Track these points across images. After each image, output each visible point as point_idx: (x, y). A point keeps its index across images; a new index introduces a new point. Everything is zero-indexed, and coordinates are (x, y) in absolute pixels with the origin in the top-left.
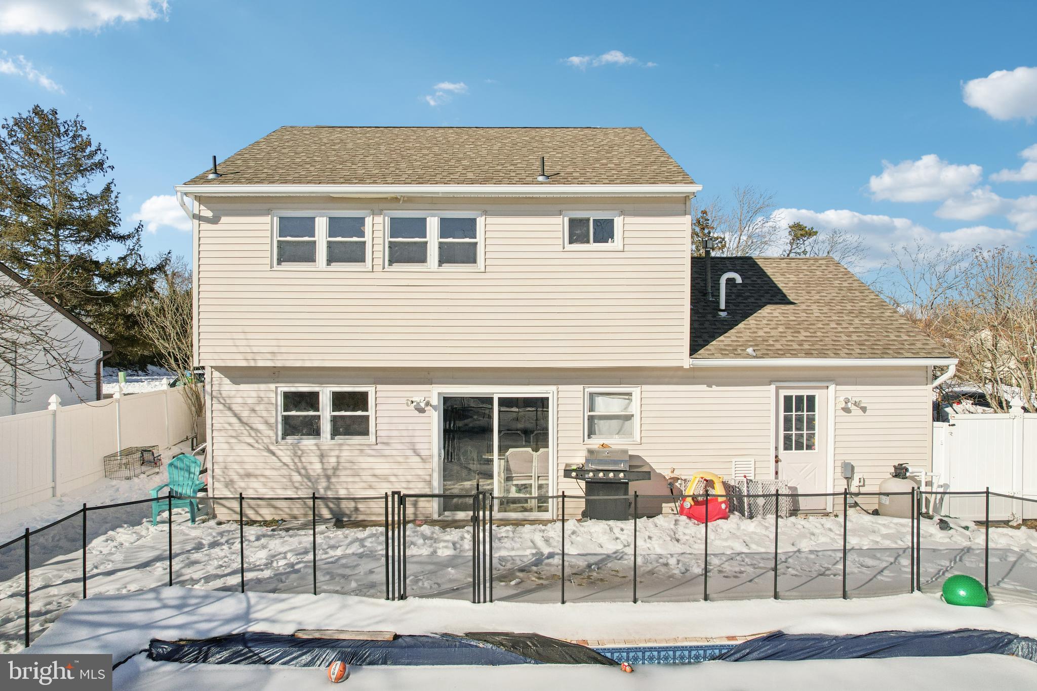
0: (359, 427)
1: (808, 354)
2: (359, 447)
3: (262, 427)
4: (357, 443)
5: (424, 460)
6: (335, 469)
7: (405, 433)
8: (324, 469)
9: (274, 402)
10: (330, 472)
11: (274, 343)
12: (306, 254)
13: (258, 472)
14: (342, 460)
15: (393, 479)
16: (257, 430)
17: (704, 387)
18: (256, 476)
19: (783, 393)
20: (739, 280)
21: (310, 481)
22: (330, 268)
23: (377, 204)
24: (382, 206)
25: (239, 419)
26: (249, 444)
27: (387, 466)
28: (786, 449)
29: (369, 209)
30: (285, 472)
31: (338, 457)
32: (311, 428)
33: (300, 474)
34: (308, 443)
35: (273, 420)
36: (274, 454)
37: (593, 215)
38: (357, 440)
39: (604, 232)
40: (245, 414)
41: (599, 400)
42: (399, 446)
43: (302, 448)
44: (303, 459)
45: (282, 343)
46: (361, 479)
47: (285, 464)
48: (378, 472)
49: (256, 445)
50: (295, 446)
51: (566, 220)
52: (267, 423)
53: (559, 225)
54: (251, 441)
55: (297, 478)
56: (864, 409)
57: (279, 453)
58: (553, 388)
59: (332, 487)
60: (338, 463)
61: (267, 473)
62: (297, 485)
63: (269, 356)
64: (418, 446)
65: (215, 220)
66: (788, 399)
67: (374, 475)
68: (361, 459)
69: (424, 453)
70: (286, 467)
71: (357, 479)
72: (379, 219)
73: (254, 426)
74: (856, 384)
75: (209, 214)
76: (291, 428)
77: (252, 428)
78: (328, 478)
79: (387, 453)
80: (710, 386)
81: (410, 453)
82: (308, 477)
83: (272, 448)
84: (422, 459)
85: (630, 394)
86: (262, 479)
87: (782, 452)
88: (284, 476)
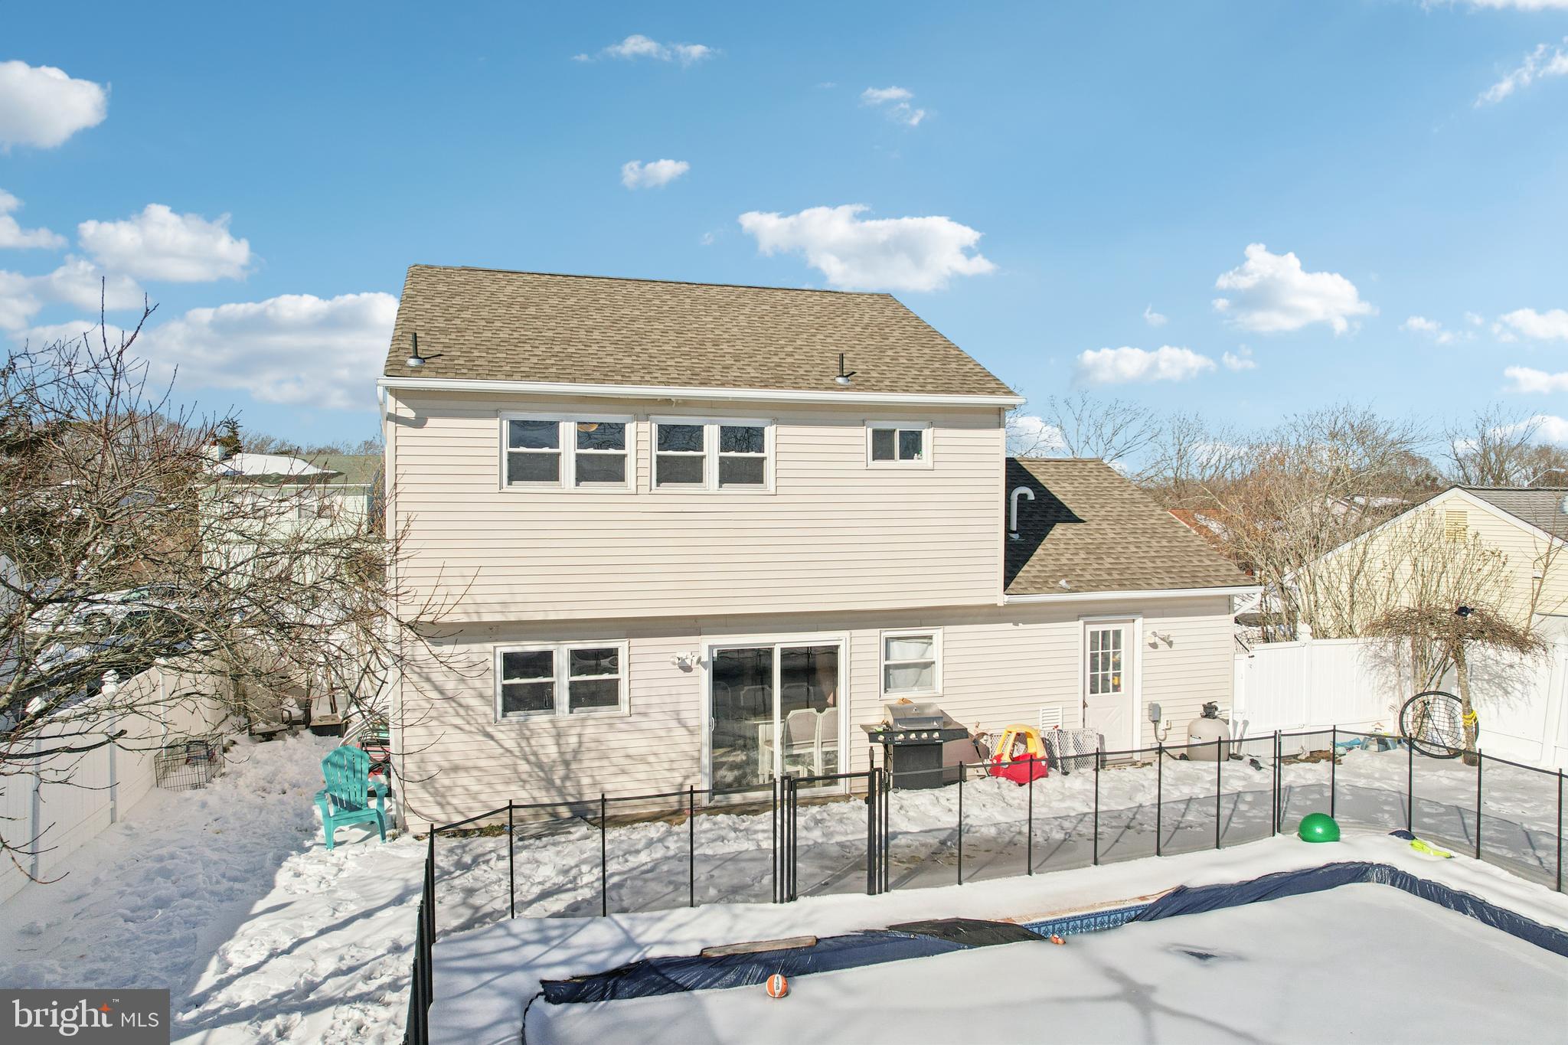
0: (606, 695)
2: (607, 721)
3: (474, 702)
4: (606, 716)
5: (691, 732)
6: (576, 752)
7: (668, 699)
8: (561, 753)
9: (492, 667)
10: (569, 757)
11: (506, 589)
12: (548, 470)
13: (470, 764)
14: (585, 739)
15: (652, 759)
16: (467, 708)
17: (1010, 626)
18: (466, 769)
19: (1090, 629)
20: (1031, 497)
21: (543, 770)
22: (580, 490)
23: (642, 408)
24: (648, 409)
25: (441, 692)
26: (457, 727)
27: (644, 743)
28: (1092, 692)
29: (630, 413)
30: (507, 760)
31: (580, 735)
32: (542, 699)
33: (528, 762)
34: (539, 720)
35: (490, 692)
36: (492, 737)
37: (899, 427)
38: (603, 712)
39: (911, 445)
40: (450, 686)
41: (894, 645)
42: (660, 717)
43: (532, 726)
44: (533, 742)
45: (516, 589)
46: (611, 762)
47: (508, 750)
48: (631, 752)
49: (467, 727)
50: (523, 725)
51: (870, 431)
52: (481, 696)
53: (863, 437)
54: (458, 721)
55: (524, 767)
56: (1170, 644)
57: (498, 735)
58: (844, 634)
59: (572, 775)
60: (580, 743)
61: (482, 763)
62: (524, 776)
63: (498, 608)
64: (683, 715)
65: (419, 423)
66: (1094, 634)
67: (628, 756)
68: (610, 736)
69: (691, 723)
70: (508, 754)
71: (605, 763)
72: (644, 426)
73: (463, 701)
74: (1163, 616)
75: (410, 414)
76: (514, 700)
77: (461, 705)
78: (567, 763)
79: (645, 726)
80: (1016, 624)
81: (673, 724)
82: (540, 766)
83: (489, 729)
84: (689, 731)
85: (930, 637)
86: (475, 773)
87: (1089, 696)
88: (505, 766)
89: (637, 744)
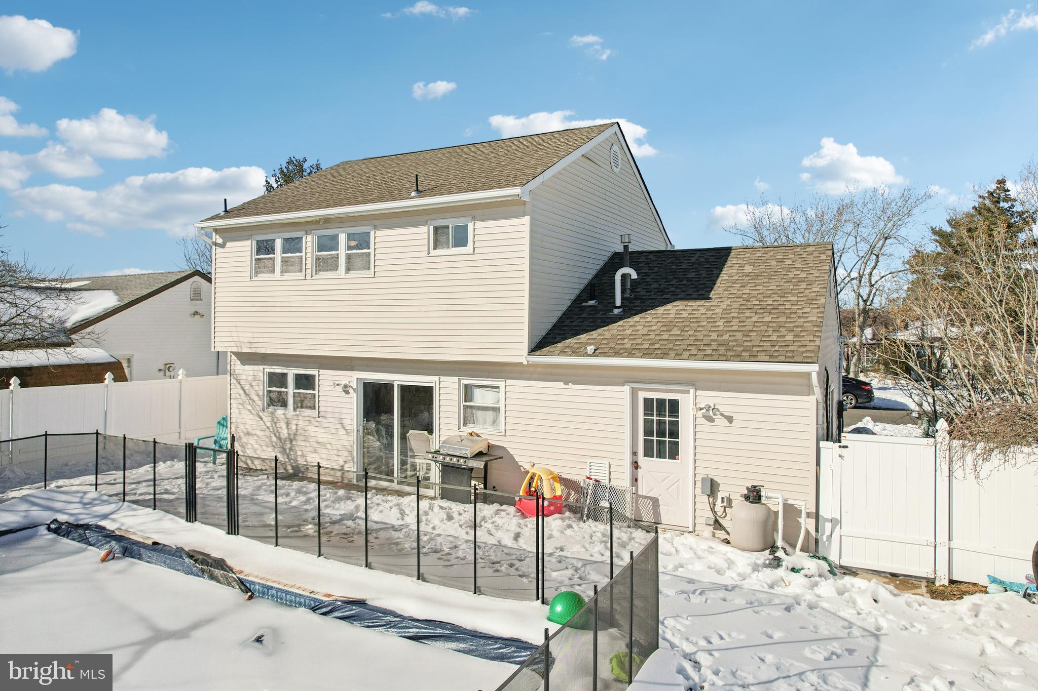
0: (309, 403)
1: (647, 354)
2: (308, 419)
3: (255, 398)
4: (307, 415)
5: (348, 433)
6: (295, 435)
7: (337, 410)
8: (289, 434)
9: (262, 380)
10: (292, 437)
11: (250, 335)
13: (253, 432)
14: (299, 428)
15: (329, 446)
16: (254, 401)
17: (561, 384)
18: (252, 435)
19: (642, 395)
20: (634, 276)
21: (281, 442)
22: (282, 278)
23: (309, 226)
24: (312, 227)
25: (244, 391)
26: (249, 410)
27: (325, 436)
28: (646, 455)
29: (303, 231)
30: (268, 433)
31: (297, 425)
32: (283, 401)
33: (276, 436)
34: (280, 412)
35: (261, 393)
36: (261, 419)
37: (452, 223)
38: (307, 412)
39: (461, 236)
40: (247, 388)
41: (477, 392)
42: (332, 420)
43: (277, 416)
44: (277, 425)
45: (256, 335)
46: (310, 444)
47: (268, 427)
48: (320, 440)
49: (253, 411)
50: (272, 413)
51: (431, 228)
52: (258, 395)
53: (423, 233)
54: (250, 408)
55: (274, 439)
56: (730, 419)
57: (264, 418)
58: (435, 378)
59: (293, 448)
60: (297, 430)
61: (258, 433)
62: (274, 444)
63: (248, 344)
64: (345, 422)
65: (223, 246)
66: (648, 402)
67: (318, 442)
68: (309, 428)
69: (348, 427)
70: (268, 430)
71: (307, 444)
72: (309, 238)
73: (252, 397)
74: (720, 390)
75: (220, 241)
76: (272, 400)
77: (250, 398)
78: (291, 441)
79: (326, 425)
80: (566, 383)
81: (339, 426)
82: (279, 439)
83: (261, 414)
84: (347, 432)
85: (498, 388)
86: (255, 438)
87: (642, 460)
88: (267, 436)
89: (323, 436)
